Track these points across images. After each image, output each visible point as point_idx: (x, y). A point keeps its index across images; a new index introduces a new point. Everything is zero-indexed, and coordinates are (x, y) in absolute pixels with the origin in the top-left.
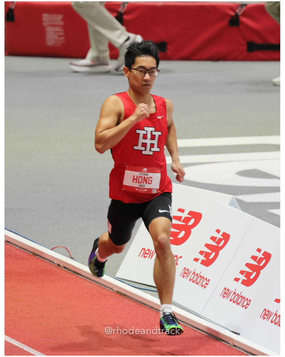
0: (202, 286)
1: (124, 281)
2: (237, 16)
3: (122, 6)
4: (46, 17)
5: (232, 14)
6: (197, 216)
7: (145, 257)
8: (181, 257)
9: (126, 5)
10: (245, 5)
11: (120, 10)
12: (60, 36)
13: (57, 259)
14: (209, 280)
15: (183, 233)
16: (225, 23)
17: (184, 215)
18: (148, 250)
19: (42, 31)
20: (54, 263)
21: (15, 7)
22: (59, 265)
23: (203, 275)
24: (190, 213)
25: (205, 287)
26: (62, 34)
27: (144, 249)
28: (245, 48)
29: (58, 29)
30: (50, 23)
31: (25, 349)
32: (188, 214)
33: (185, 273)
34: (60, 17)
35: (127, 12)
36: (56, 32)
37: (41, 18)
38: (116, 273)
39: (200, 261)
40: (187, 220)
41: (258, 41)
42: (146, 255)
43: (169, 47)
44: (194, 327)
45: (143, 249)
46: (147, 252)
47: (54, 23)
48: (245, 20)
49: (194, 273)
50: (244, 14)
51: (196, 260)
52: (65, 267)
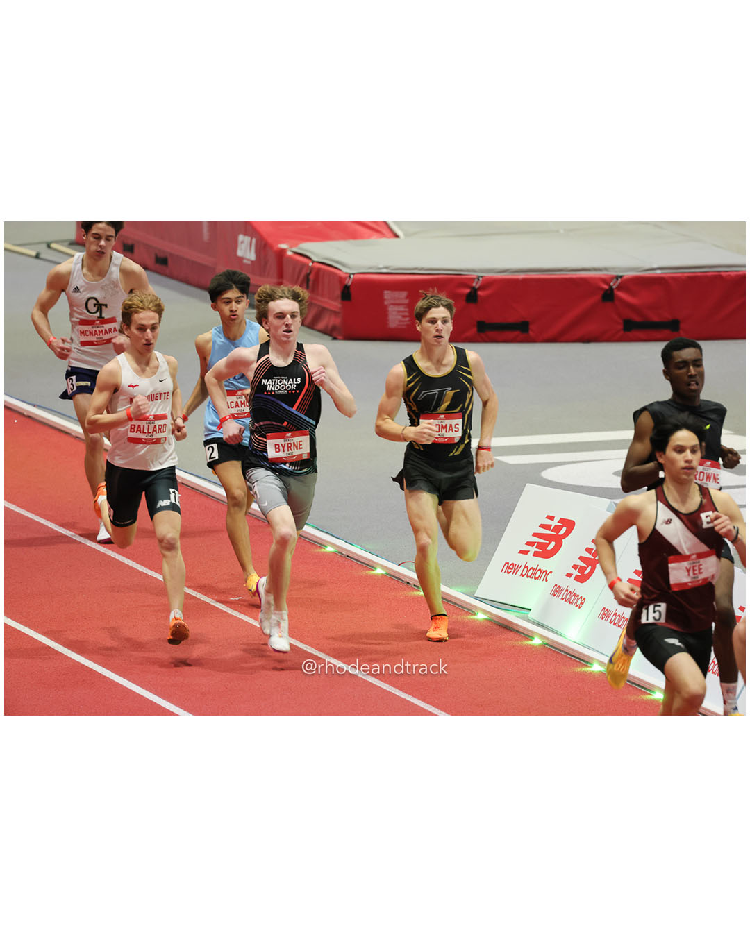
0: (576, 606)
1: (484, 601)
2: (611, 289)
3: (476, 280)
4: (388, 295)
5: (606, 287)
6: (569, 525)
7: (508, 573)
8: (551, 572)
9: (481, 279)
10: (621, 277)
11: (474, 285)
12: (404, 317)
13: (405, 576)
14: (584, 599)
15: (552, 545)
16: (598, 297)
17: (554, 523)
18: (513, 564)
19: (384, 312)
20: (402, 580)
21: (352, 283)
22: (408, 583)
23: (577, 593)
24: (561, 520)
25: (580, 608)
26: (407, 314)
27: (508, 563)
28: (620, 327)
29: (402, 308)
30: (392, 302)
31: (370, 681)
32: (559, 522)
33: (557, 591)
34: (404, 294)
35: (482, 287)
36: (399, 312)
37: (381, 295)
38: (474, 592)
39: (573, 577)
40: (557, 529)
41: (637, 318)
42: (509, 570)
43: (532, 327)
44: (569, 654)
45: (506, 563)
46: (512, 567)
47: (397, 302)
48: (620, 294)
49: (567, 591)
50: (619, 288)
51: (569, 575)
52: (415, 586)
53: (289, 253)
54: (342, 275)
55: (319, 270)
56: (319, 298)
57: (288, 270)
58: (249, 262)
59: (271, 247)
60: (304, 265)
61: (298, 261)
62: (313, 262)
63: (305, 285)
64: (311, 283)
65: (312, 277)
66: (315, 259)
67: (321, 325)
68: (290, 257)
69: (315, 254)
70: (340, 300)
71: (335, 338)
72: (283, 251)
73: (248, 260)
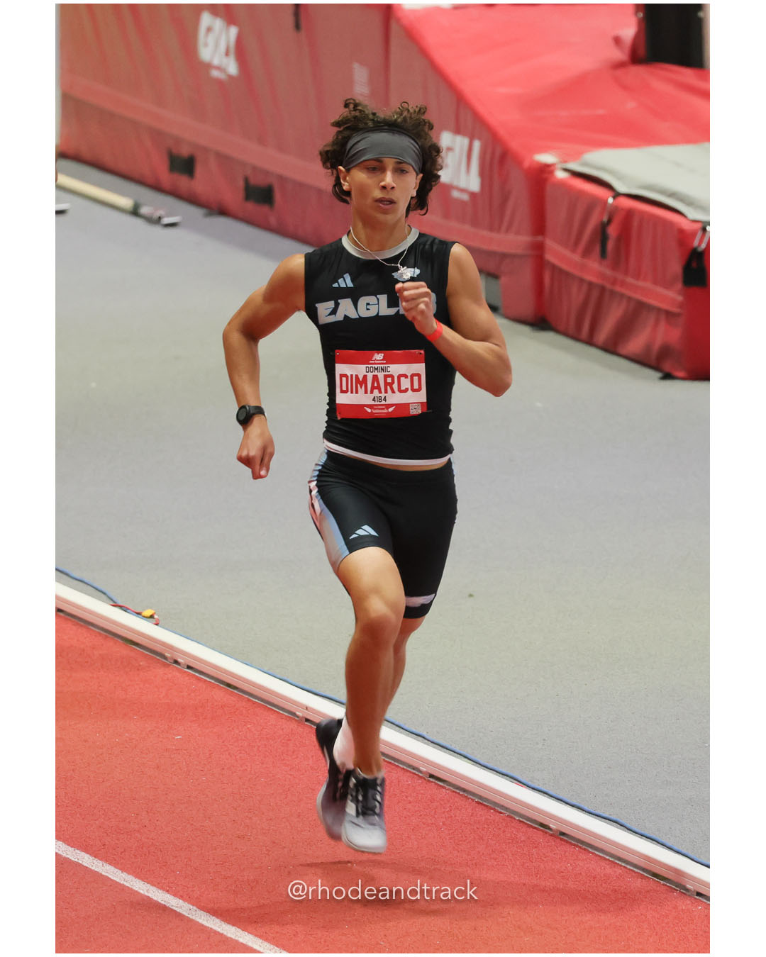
53: (560, 175)
54: (686, 225)
55: (629, 214)
56: (630, 280)
57: (556, 216)
58: (465, 197)
59: (518, 161)
60: (594, 202)
61: (581, 193)
62: (617, 195)
63: (598, 249)
64: (610, 245)
65: (612, 231)
66: (621, 188)
67: (636, 344)
68: (562, 184)
69: (620, 177)
70: (679, 285)
71: (667, 376)
72: (544, 171)
73: (462, 190)
